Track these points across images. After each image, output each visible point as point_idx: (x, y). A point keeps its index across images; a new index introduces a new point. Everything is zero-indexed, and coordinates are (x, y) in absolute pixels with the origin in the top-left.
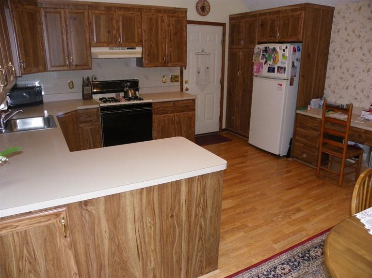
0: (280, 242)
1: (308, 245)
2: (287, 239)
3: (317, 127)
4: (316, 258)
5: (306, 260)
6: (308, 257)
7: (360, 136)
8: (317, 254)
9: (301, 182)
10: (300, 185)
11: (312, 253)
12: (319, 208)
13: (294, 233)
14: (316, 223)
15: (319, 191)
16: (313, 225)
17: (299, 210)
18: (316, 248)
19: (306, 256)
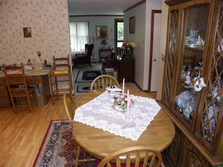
0: (26, 163)
1: (42, 153)
2: (28, 159)
3: (1, 83)
4: (52, 156)
5: (48, 161)
6: (48, 159)
7: (31, 80)
8: (50, 154)
9: (8, 121)
10: (9, 124)
11: (48, 156)
12: (30, 130)
13: (30, 152)
14: (36, 139)
15: (23, 121)
16: (35, 141)
17: (20, 138)
18: (47, 151)
19: (46, 160)
